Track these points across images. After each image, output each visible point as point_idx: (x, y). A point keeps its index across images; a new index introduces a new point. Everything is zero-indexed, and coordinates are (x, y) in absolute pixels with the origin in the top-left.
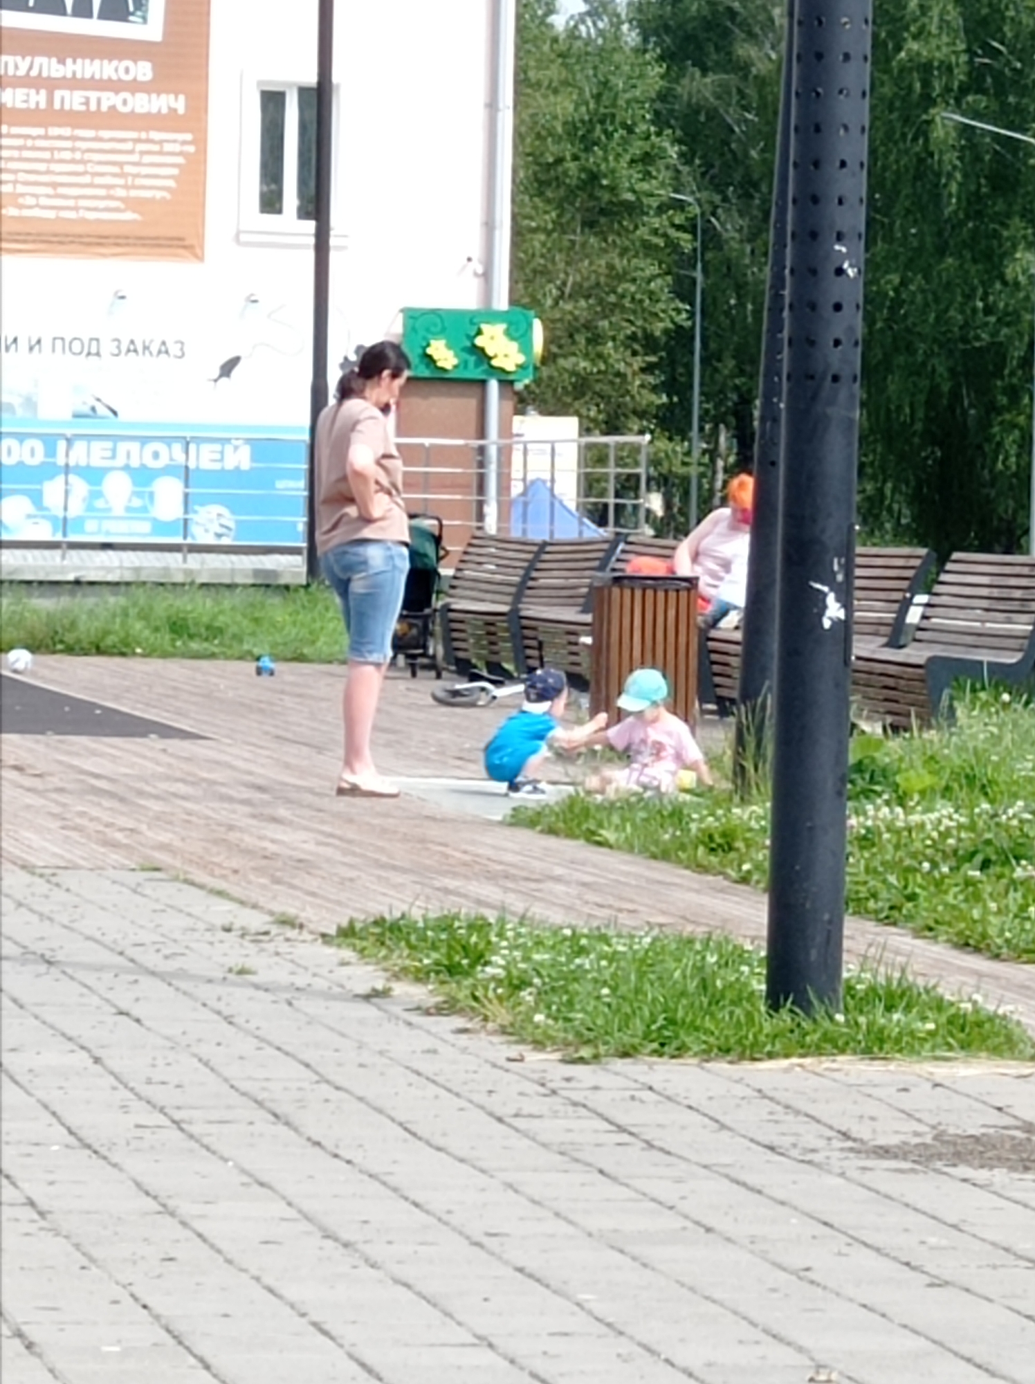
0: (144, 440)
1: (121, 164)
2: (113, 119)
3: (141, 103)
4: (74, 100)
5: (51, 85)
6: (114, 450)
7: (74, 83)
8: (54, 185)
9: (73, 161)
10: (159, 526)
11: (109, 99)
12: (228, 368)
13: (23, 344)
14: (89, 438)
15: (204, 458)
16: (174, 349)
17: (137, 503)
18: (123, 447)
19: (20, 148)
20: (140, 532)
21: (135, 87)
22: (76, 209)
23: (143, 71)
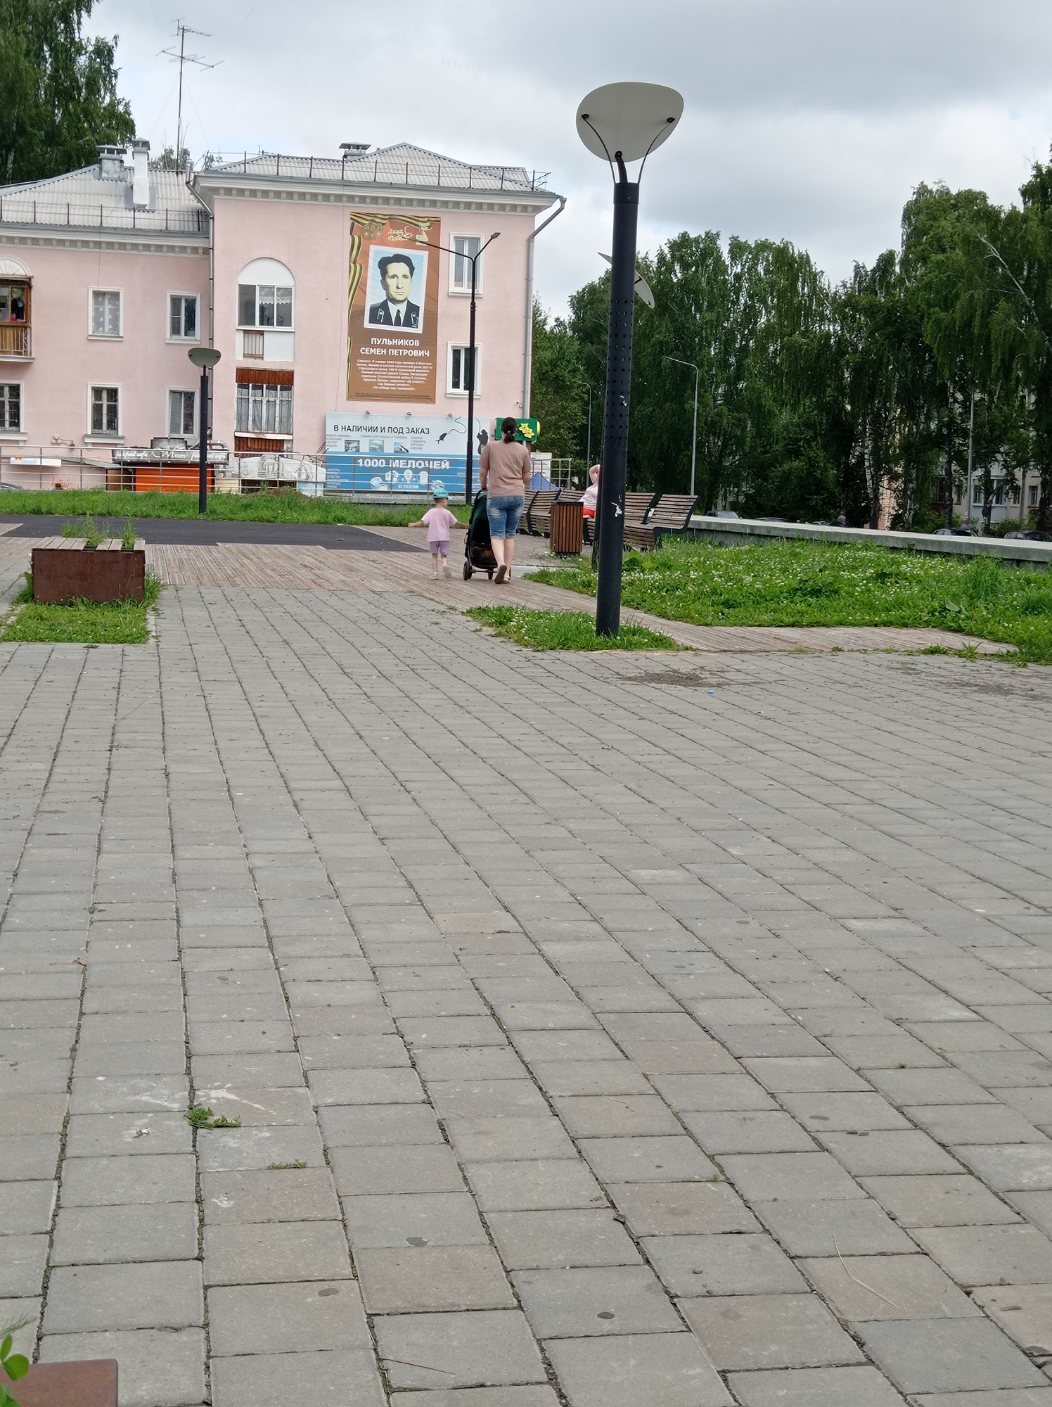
0: (416, 460)
1: (409, 373)
2: (407, 358)
3: (416, 353)
4: (395, 352)
5: (387, 347)
6: (407, 463)
7: (395, 347)
8: (389, 379)
9: (394, 372)
10: (421, 487)
11: (406, 352)
12: (442, 437)
13: (379, 430)
14: (399, 459)
15: (435, 465)
16: (426, 431)
17: (414, 479)
18: (410, 462)
19: (378, 367)
20: (416, 488)
21: (414, 348)
22: (395, 387)
23: (417, 343)
